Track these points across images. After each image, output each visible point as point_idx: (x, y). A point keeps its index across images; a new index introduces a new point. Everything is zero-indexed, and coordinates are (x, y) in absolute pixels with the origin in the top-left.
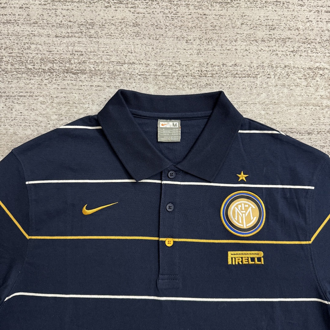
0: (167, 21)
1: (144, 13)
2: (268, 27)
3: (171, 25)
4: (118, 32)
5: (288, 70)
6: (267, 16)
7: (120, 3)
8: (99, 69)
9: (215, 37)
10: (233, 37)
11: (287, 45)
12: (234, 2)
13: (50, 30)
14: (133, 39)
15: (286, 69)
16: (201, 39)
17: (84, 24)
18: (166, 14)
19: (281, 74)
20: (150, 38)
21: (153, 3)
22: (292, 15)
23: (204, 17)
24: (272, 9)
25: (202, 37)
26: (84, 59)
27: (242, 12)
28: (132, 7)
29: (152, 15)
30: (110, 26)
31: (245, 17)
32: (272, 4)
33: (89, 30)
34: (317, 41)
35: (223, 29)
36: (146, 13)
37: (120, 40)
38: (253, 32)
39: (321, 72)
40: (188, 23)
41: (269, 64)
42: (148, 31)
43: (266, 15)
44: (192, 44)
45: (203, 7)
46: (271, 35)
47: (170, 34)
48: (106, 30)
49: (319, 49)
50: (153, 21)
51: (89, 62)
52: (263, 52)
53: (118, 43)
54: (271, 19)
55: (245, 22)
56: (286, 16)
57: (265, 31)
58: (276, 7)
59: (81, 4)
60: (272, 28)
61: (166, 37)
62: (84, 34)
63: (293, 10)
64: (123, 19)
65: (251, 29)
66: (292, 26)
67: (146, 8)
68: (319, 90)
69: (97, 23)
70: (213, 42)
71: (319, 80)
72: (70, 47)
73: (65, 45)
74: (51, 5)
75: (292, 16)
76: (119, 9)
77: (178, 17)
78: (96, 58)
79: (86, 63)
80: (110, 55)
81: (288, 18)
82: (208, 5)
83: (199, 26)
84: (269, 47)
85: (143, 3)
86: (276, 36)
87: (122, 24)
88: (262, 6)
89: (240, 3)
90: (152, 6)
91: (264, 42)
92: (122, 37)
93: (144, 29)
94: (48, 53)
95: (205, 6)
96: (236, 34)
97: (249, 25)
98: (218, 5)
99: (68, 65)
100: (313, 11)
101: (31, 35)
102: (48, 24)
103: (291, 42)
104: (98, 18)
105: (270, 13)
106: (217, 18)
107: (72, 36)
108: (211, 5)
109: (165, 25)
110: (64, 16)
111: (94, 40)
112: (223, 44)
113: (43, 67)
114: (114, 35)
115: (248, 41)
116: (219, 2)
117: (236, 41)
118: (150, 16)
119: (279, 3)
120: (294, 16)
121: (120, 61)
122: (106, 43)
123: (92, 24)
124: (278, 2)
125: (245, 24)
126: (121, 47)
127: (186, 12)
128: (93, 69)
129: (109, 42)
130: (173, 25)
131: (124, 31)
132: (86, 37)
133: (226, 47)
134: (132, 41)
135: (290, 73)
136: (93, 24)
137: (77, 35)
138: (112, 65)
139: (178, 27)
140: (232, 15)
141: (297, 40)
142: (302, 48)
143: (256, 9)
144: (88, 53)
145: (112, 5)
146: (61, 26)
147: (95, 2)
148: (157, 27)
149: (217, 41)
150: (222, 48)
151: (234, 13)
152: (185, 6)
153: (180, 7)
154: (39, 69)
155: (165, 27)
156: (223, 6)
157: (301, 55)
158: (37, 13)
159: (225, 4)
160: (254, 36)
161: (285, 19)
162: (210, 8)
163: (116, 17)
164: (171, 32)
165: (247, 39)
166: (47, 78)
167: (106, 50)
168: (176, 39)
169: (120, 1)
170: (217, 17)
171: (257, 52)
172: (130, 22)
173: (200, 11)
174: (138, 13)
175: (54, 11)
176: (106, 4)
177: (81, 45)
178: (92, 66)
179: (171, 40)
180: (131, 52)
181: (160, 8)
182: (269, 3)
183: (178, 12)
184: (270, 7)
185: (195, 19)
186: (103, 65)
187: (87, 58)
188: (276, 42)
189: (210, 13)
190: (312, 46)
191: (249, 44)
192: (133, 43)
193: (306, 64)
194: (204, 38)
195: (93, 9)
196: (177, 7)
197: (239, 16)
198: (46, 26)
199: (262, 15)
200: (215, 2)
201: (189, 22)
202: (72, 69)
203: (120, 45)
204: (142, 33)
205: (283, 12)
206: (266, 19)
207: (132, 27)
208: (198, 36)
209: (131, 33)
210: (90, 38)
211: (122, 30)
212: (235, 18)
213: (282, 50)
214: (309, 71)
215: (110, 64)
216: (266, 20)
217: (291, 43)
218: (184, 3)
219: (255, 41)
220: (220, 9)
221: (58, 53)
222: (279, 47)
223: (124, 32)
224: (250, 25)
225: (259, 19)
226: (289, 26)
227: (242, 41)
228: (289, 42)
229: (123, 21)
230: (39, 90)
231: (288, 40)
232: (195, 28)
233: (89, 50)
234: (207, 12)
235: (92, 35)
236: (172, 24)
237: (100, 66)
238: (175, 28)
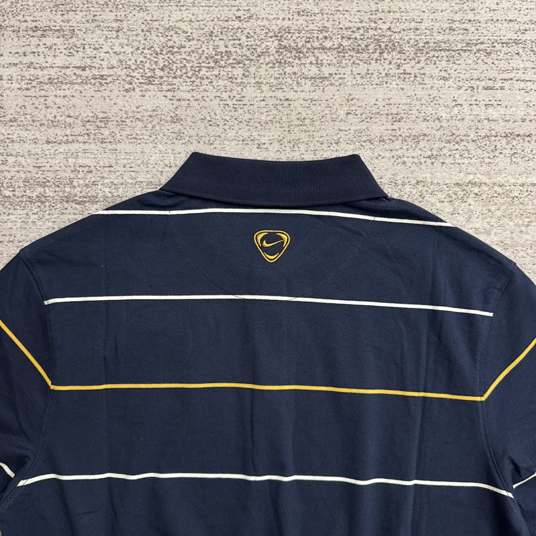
0: (226, 113)
1: (188, 100)
2: (390, 117)
3: (233, 119)
4: (148, 133)
5: (423, 189)
6: (388, 99)
7: (149, 84)
8: (118, 194)
9: (304, 137)
10: (333, 136)
11: (422, 147)
12: (334, 76)
13: (38, 132)
14: (172, 143)
15: (418, 186)
16: (282, 142)
17: (92, 119)
18: (225, 100)
19: (411, 195)
20: (199, 142)
21: (203, 81)
22: (430, 95)
23: (286, 104)
24: (397, 87)
25: (283, 138)
26: (93, 179)
27: (348, 92)
28: (169, 90)
29: (202, 103)
30: (134, 123)
31: (352, 102)
32: (397, 78)
33: (100, 130)
34: (470, 138)
35: (316, 123)
36: (192, 99)
37: (151, 145)
38: (365, 127)
39: (476, 190)
40: (260, 114)
41: (392, 180)
42: (196, 129)
43: (386, 97)
44: (267, 150)
45: (284, 87)
46: (395, 130)
47: (231, 134)
48: (128, 129)
49: (473, 152)
50: (203, 113)
51: (102, 183)
52: (382, 160)
53: (147, 151)
54: (395, 104)
55: (352, 111)
56: (419, 97)
57: (386, 123)
58: (403, 83)
59: (86, 87)
60: (396, 118)
61: (225, 140)
62: (92, 136)
63: (432, 87)
64: (154, 111)
65: (363, 121)
66: (429, 114)
67: (191, 91)
68: (473, 219)
69: (113, 118)
70: (300, 146)
71: (473, 203)
72: (70, 160)
73: (62, 156)
74: (37, 90)
75: (430, 97)
76: (148, 94)
77: (244, 105)
78: (113, 176)
79: (98, 185)
80: (136, 172)
81: (423, 101)
82: (293, 83)
83: (277, 120)
84: (391, 150)
85: (187, 82)
86: (404, 132)
87: (154, 119)
88: (380, 82)
89: (345, 78)
90: (201, 88)
91: (384, 143)
92: (154, 141)
93: (189, 127)
94: (36, 170)
95: (287, 84)
96: (338, 132)
97: (359, 114)
98: (309, 83)
99: (68, 189)
100: (464, 88)
101: (8, 141)
102: (33, 121)
103: (427, 140)
104: (115, 109)
105: (393, 93)
106: (308, 105)
107: (73, 141)
108: (298, 83)
109: (223, 119)
110: (59, 108)
111: (110, 147)
112: (317, 150)
113: (28, 193)
114: (142, 137)
115: (357, 141)
116: (309, 77)
117: (338, 143)
118: (199, 104)
119: (408, 76)
120: (433, 98)
121: (152, 180)
122: (129, 152)
123: (104, 120)
124: (407, 74)
125: (352, 113)
126: (153, 158)
127: (256, 97)
128: (110, 195)
129: (133, 150)
130: (236, 119)
131: (157, 130)
132: (96, 141)
133: (322, 153)
134: (170, 147)
135: (425, 193)
136: (106, 120)
137: (80, 139)
138: (140, 187)
139: (244, 122)
140: (332, 98)
141: (437, 137)
142: (445, 151)
143: (371, 87)
144: (101, 169)
145: (136, 87)
146: (55, 124)
147: (109, 83)
148: (211, 123)
149: (307, 144)
150: (315, 155)
151: (334, 95)
152: (255, 87)
153: (248, 88)
154: (23, 196)
155: (223, 123)
156: (316, 84)
157: (443, 163)
158: (15, 103)
159: (320, 80)
160: (367, 133)
161: (417, 103)
162: (295, 88)
163: (144, 108)
164: (234, 131)
165: (355, 139)
166: (35, 211)
167: (129, 164)
168: (241, 142)
169: (150, 81)
170: (306, 104)
171: (372, 159)
172: (166, 115)
173: (279, 94)
174: (179, 100)
175: (42, 100)
176: (127, 86)
177: (88, 155)
178: (108, 189)
179: (233, 144)
180: (169, 165)
181: (215, 90)
182: (392, 76)
183: (243, 97)
184: (394, 83)
185: (272, 107)
186: (125, 188)
187: (98, 177)
188: (404, 142)
189: (296, 97)
190: (461, 147)
191: (358, 148)
192: (173, 150)
193: (452, 177)
194: (285, 140)
195: (105, 94)
196: (241, 87)
197: (342, 101)
198: (30, 124)
199: (380, 96)
200: (304, 78)
201: (262, 113)
202: (76, 195)
203: (151, 155)
204: (186, 133)
205: (414, 90)
206: (387, 104)
207: (169, 124)
208: (277, 137)
209: (169, 134)
210: (102, 143)
211: (154, 130)
212: (336, 103)
213: (413, 155)
214: (457, 189)
215: (137, 186)
216: (387, 106)
217: (428, 143)
218: (253, 81)
219: (368, 141)
220: (313, 89)
221: (51, 169)
222: (408, 151)
223: (157, 133)
224: (361, 115)
225: (375, 104)
226: (424, 115)
227: (347, 143)
228: (425, 141)
229: (154, 114)
231: (422, 137)
232: (272, 123)
233: (101, 163)
234: (291, 95)
235: (105, 139)
236: (234, 117)
237: (121, 190)
238: (240, 124)
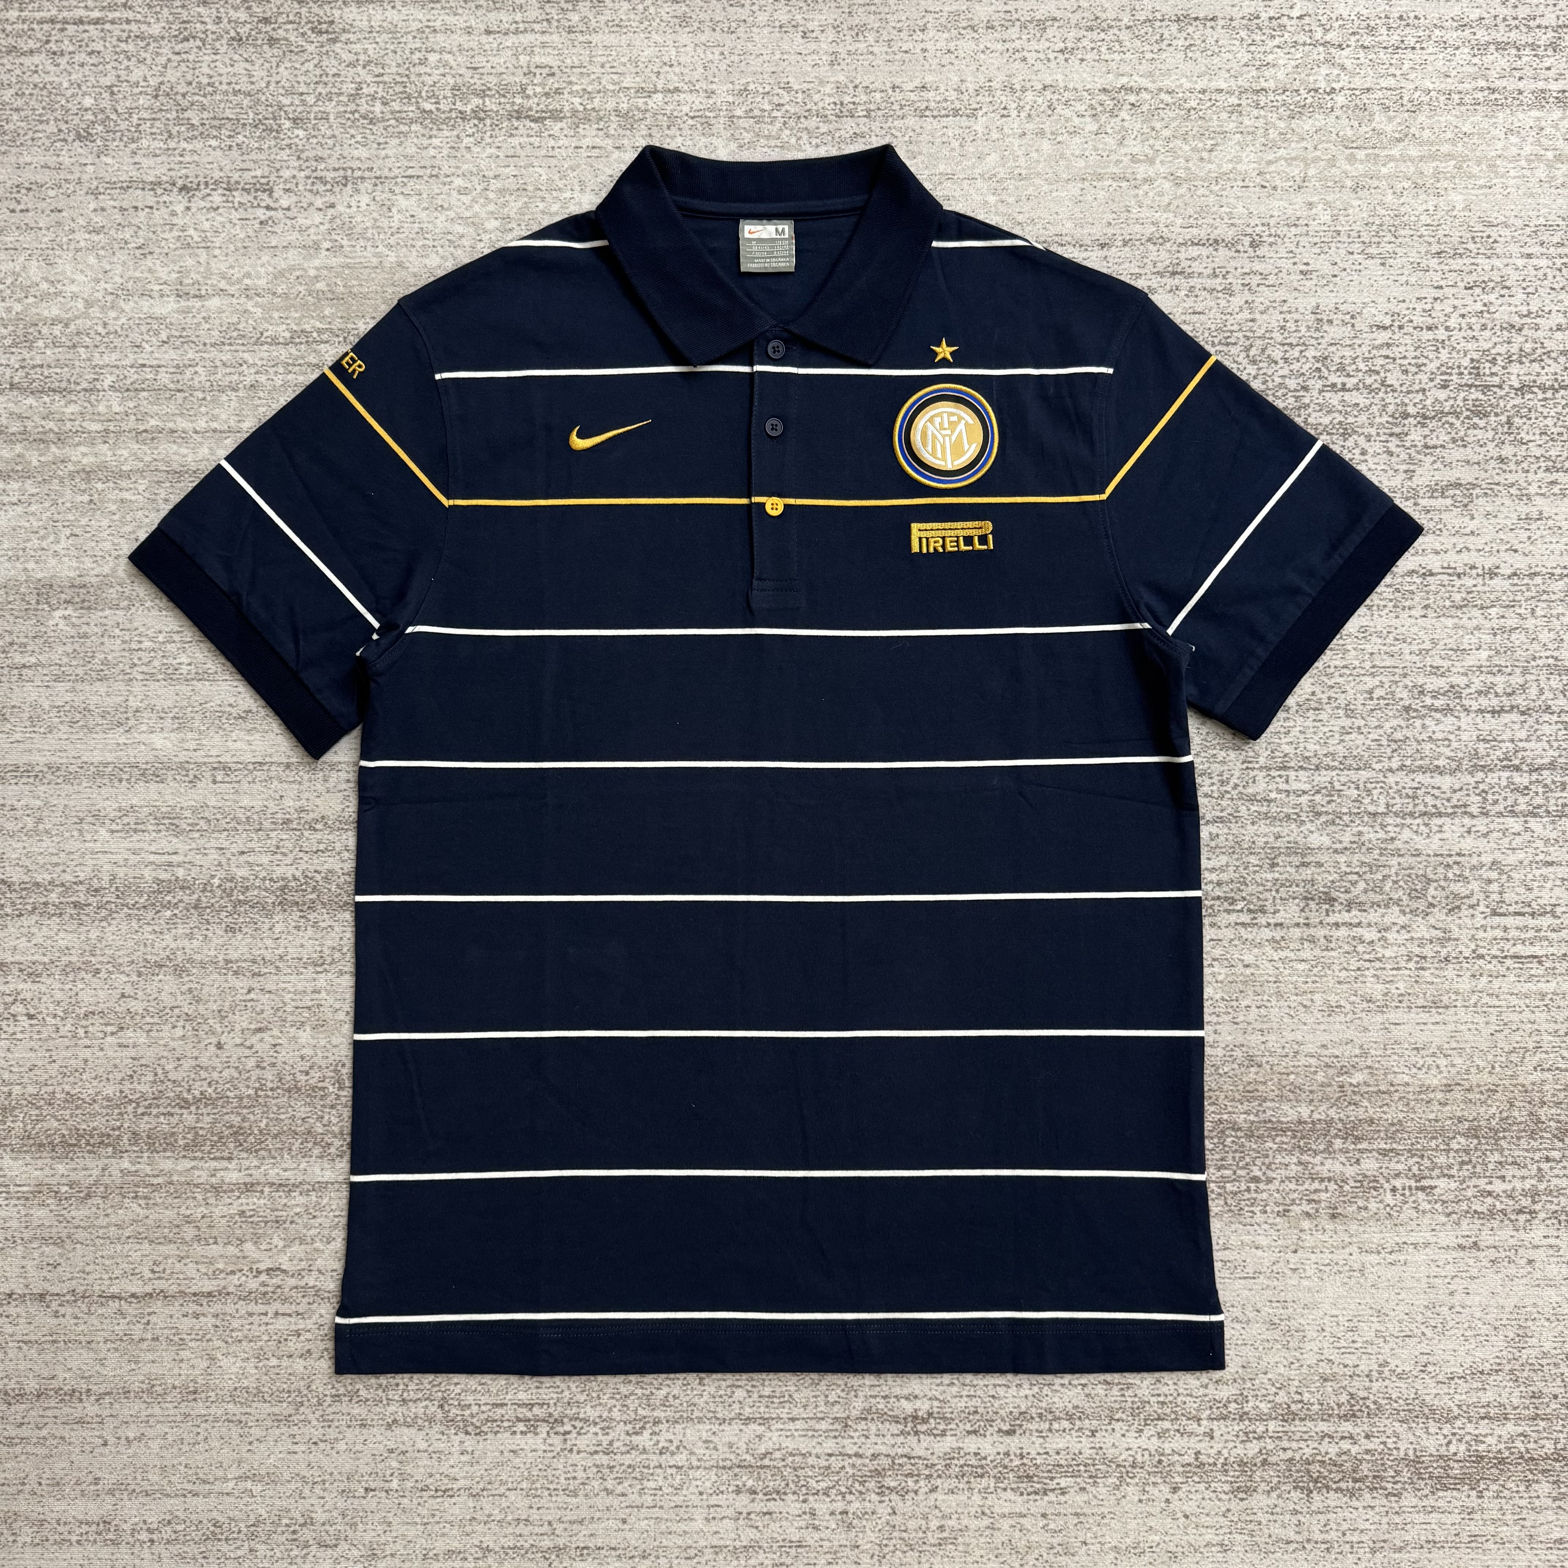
230: (452, 162)
